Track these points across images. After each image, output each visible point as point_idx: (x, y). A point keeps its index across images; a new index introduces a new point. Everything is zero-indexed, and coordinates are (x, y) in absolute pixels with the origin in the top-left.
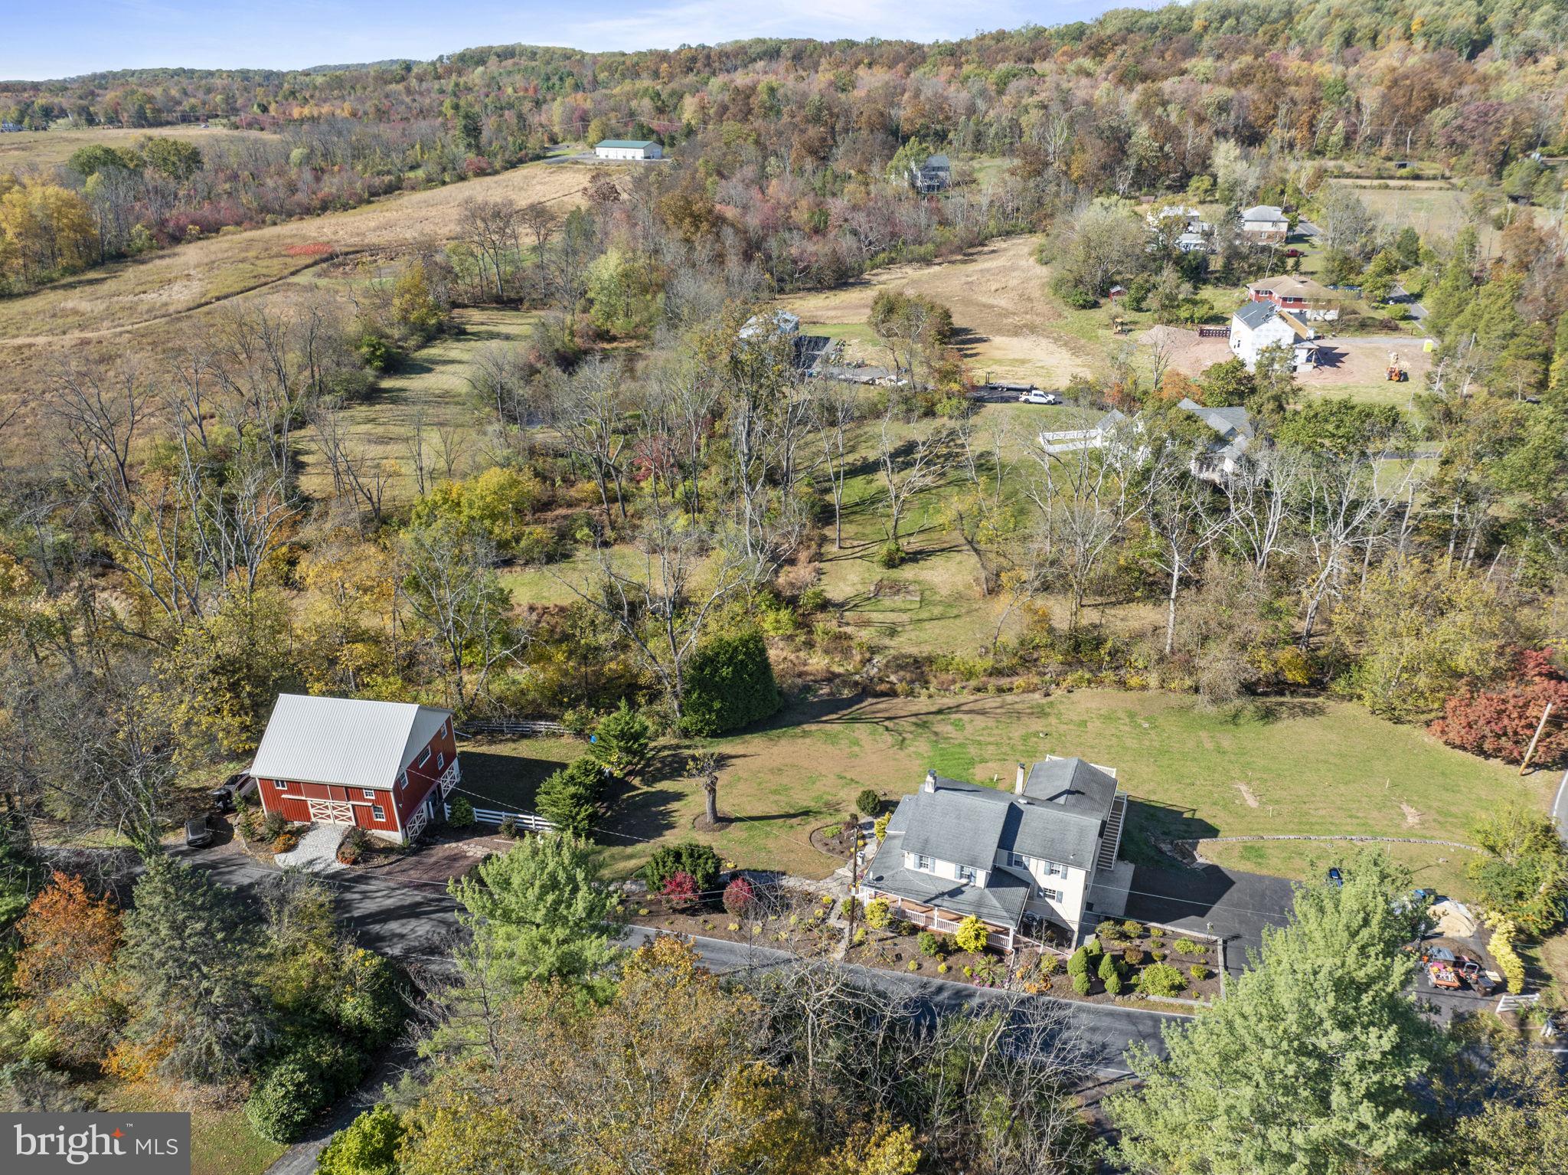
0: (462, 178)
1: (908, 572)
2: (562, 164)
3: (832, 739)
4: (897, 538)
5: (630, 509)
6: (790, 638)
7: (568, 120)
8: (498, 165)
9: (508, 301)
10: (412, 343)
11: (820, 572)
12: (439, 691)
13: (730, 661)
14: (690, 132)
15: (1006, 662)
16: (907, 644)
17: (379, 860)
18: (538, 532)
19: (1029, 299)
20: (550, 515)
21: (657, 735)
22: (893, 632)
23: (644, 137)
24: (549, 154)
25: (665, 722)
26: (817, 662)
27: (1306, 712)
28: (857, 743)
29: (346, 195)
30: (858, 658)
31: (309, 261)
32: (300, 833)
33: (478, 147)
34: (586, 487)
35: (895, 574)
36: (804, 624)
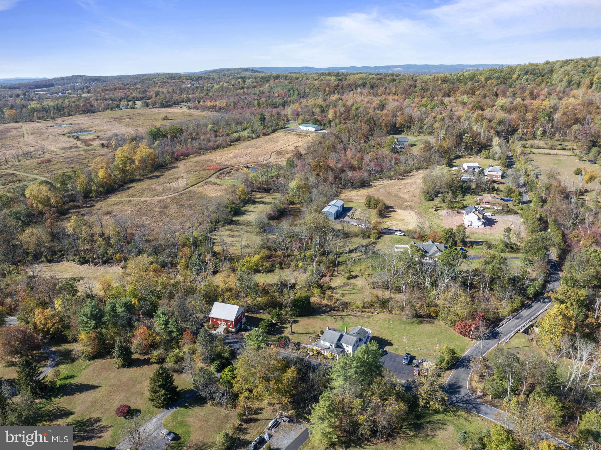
0: (258, 137)
1: (352, 281)
2: (290, 131)
3: (322, 319)
4: (350, 272)
5: (289, 259)
6: (319, 296)
7: (293, 115)
8: (270, 131)
9: (267, 190)
10: (241, 205)
11: (331, 279)
12: (242, 302)
13: (301, 301)
14: (330, 122)
15: (366, 305)
16: (346, 299)
17: (230, 334)
18: (267, 264)
19: (415, 196)
20: (270, 260)
21: (285, 315)
22: (343, 296)
23: (316, 124)
24: (286, 126)
25: (287, 313)
26: (325, 302)
27: (430, 322)
28: (327, 321)
29: (224, 143)
30: (334, 302)
31: (214, 172)
32: (217, 328)
33: (264, 124)
34: (279, 253)
35: (349, 281)
36: (323, 292)
